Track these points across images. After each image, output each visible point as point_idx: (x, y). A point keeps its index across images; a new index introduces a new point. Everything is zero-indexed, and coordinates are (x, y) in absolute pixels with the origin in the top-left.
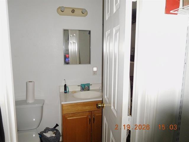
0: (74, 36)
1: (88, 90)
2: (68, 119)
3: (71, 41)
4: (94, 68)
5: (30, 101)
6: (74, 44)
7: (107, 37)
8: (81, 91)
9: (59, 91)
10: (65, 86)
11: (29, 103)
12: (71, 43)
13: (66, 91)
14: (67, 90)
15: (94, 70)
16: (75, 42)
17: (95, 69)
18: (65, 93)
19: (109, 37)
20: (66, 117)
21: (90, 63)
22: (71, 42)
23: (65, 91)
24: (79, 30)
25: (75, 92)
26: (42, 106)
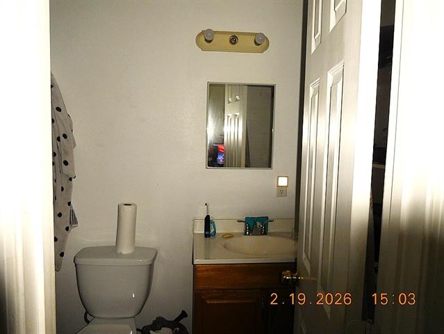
0: (237, 100)
1: (262, 235)
2: (208, 302)
3: (229, 113)
4: (280, 178)
5: (126, 249)
6: (236, 119)
7: (311, 96)
8: (246, 234)
9: (193, 231)
10: (208, 220)
11: (121, 253)
12: (228, 116)
13: (209, 232)
14: (212, 231)
15: (280, 184)
16: (238, 114)
17: (283, 182)
18: (206, 236)
19: (317, 96)
20: (204, 297)
21: (269, 165)
22: (230, 115)
23: (205, 231)
24: (248, 86)
25: (231, 236)
26: (150, 263)
